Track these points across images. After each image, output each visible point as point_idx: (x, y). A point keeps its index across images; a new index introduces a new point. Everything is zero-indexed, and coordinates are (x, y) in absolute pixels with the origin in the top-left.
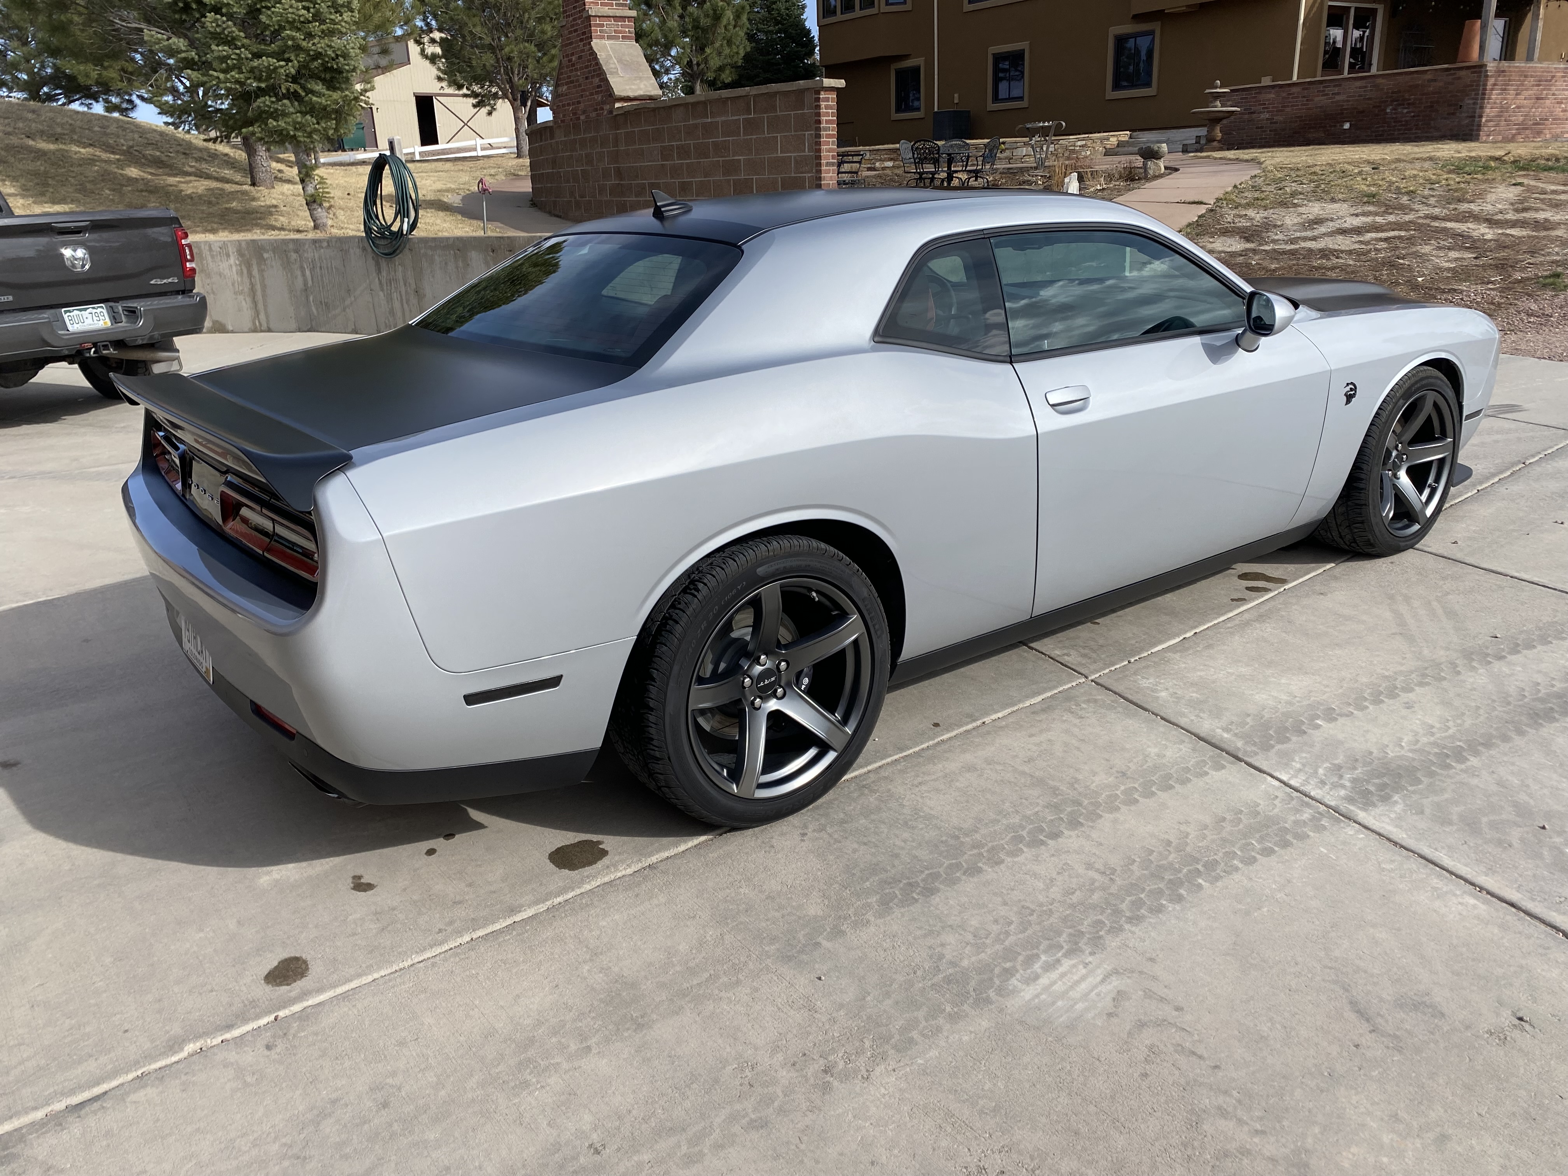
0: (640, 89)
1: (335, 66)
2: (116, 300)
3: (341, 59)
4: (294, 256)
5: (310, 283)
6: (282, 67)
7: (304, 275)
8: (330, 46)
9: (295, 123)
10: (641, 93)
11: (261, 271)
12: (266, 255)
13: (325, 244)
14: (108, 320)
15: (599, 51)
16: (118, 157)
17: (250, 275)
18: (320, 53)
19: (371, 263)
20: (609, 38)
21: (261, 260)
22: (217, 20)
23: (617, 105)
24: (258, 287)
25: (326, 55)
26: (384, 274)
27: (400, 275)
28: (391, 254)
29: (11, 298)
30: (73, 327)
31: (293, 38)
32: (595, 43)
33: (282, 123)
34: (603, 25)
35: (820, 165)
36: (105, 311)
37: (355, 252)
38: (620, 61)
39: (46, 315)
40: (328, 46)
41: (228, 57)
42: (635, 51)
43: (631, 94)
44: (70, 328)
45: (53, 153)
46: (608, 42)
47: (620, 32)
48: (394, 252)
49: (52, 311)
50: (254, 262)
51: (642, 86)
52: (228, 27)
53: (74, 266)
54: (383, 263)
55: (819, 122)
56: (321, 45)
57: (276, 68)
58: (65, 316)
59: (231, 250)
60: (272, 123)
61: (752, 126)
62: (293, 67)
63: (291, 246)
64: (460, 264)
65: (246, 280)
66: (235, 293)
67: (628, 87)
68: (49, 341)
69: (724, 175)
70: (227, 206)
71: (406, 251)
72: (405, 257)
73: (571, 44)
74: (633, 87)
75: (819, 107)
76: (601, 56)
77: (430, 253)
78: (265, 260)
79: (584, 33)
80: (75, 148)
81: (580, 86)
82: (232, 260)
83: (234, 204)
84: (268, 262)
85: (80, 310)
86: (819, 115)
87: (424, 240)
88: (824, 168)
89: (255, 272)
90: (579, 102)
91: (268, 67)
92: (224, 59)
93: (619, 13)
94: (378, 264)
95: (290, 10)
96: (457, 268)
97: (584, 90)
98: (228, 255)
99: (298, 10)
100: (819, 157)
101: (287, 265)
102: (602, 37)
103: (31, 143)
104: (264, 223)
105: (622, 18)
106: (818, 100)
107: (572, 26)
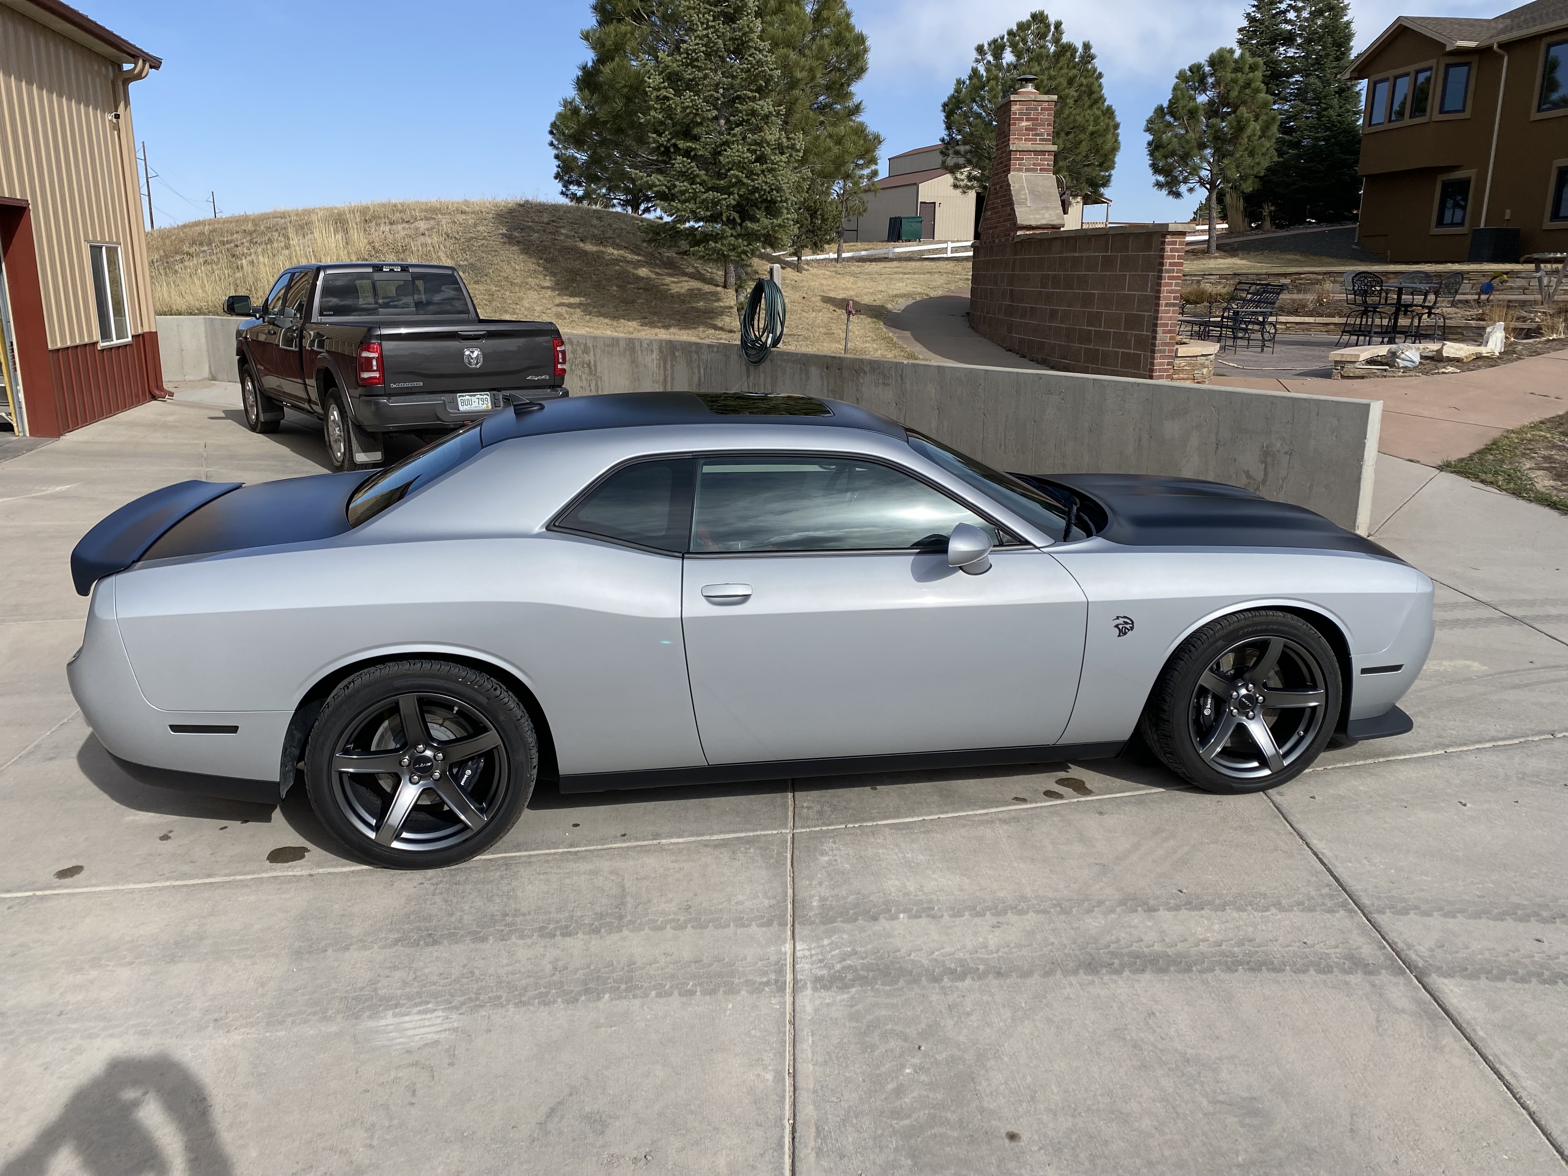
0: (1044, 218)
1: (769, 198)
2: (499, 390)
3: (775, 192)
4: (695, 356)
5: (703, 380)
6: (725, 199)
7: (699, 372)
8: (766, 183)
9: (730, 244)
10: (1044, 222)
11: (672, 366)
12: (677, 354)
13: (715, 349)
14: (490, 404)
15: (1014, 183)
16: (639, 258)
17: (665, 369)
18: (757, 188)
19: (744, 368)
20: (1027, 170)
21: (674, 357)
22: (683, 162)
23: (1019, 233)
24: (669, 379)
25: (762, 189)
26: (752, 378)
27: (762, 379)
28: (758, 362)
29: (421, 384)
30: (462, 408)
31: (737, 177)
32: (1012, 176)
33: (719, 245)
34: (1023, 159)
35: (1158, 305)
36: (489, 398)
37: (734, 357)
38: (1032, 192)
39: (445, 397)
40: (763, 182)
41: (686, 191)
42: (1048, 182)
43: (1033, 223)
44: (461, 408)
45: (593, 253)
46: (1024, 175)
47: (1039, 165)
48: (760, 360)
49: (451, 395)
50: (669, 358)
51: (1047, 216)
52: (692, 167)
53: (470, 363)
54: (752, 369)
55: (1162, 264)
56: (759, 181)
57: (720, 200)
58: (459, 400)
59: (655, 347)
60: (712, 244)
61: (1108, 263)
62: (734, 199)
63: (694, 348)
64: (804, 377)
65: (662, 372)
66: (653, 382)
67: (1032, 217)
68: (441, 417)
69: (1081, 307)
70: (694, 305)
71: (768, 362)
72: (766, 365)
73: (997, 174)
74: (1038, 216)
75: (1163, 250)
76: (1014, 187)
77: (784, 364)
78: (676, 357)
79: (1006, 166)
80: (610, 250)
81: (998, 212)
82: (655, 355)
83: (701, 303)
84: (678, 359)
85: (471, 396)
86: (1162, 257)
87: (782, 354)
88: (1162, 308)
89: (669, 367)
90: (996, 227)
91: (713, 200)
92: (683, 193)
93: (1040, 148)
94: (748, 370)
95: (737, 154)
96: (801, 379)
97: (1000, 217)
98: (652, 351)
99: (743, 153)
100: (1158, 298)
101: (689, 363)
102: (1020, 170)
103: (582, 245)
104: (711, 322)
105: (1043, 152)
106: (1163, 243)
107: (1000, 158)
